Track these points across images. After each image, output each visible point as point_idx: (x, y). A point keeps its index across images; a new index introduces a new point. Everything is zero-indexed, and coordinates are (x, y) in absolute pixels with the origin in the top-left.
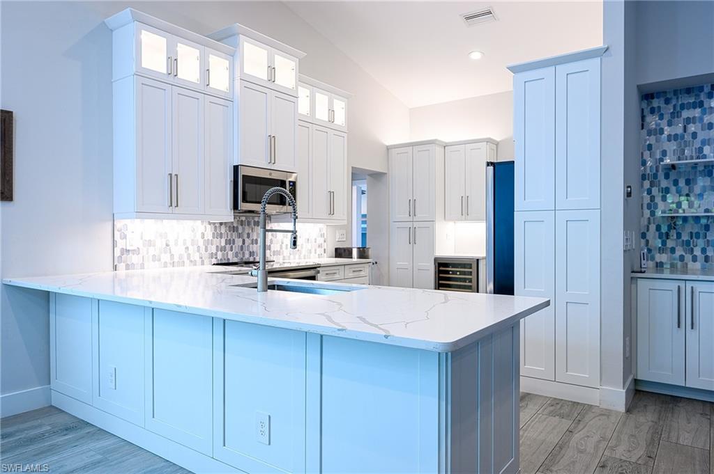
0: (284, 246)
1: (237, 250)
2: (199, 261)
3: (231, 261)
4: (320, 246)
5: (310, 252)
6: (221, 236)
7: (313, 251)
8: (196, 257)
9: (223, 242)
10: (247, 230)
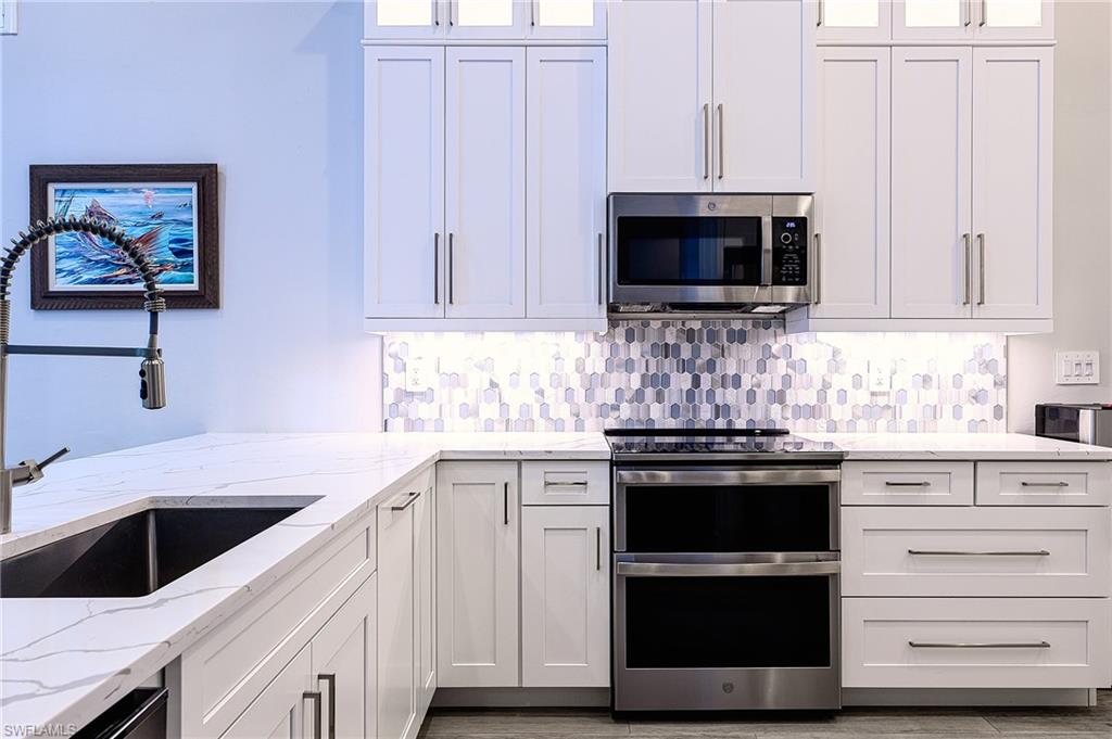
0: (832, 395)
1: (675, 400)
2: (570, 422)
3: (657, 427)
4: (976, 397)
5: (935, 412)
6: (629, 366)
7: (948, 409)
8: (563, 411)
9: (635, 381)
10: (707, 351)
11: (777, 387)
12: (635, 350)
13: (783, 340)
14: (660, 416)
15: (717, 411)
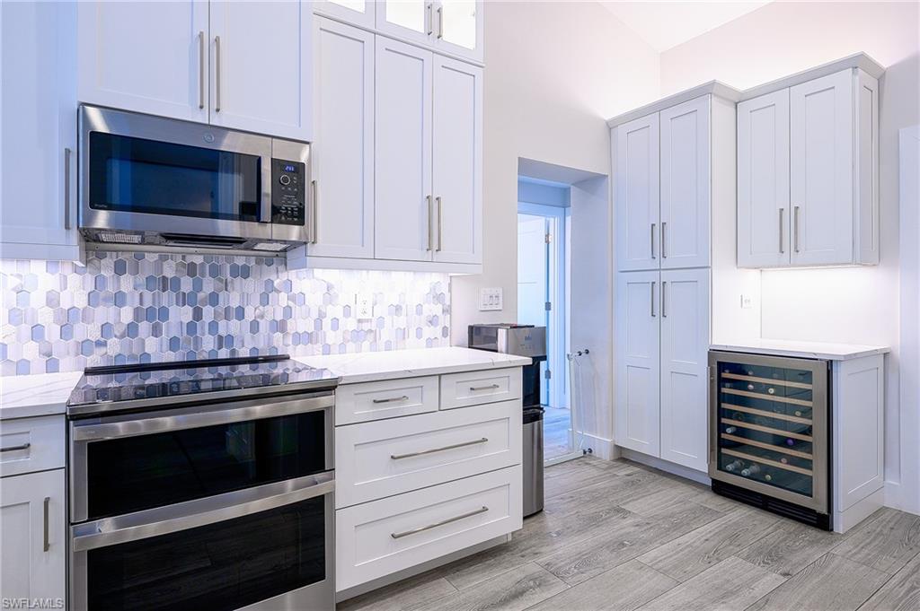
0: (327, 323)
1: (174, 333)
3: (153, 361)
5: (403, 334)
6: (119, 299)
7: (413, 332)
9: (127, 315)
10: (209, 285)
11: (279, 317)
12: (127, 283)
13: (284, 276)
14: (156, 349)
15: (221, 341)
